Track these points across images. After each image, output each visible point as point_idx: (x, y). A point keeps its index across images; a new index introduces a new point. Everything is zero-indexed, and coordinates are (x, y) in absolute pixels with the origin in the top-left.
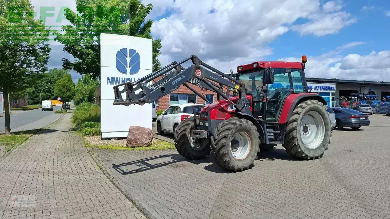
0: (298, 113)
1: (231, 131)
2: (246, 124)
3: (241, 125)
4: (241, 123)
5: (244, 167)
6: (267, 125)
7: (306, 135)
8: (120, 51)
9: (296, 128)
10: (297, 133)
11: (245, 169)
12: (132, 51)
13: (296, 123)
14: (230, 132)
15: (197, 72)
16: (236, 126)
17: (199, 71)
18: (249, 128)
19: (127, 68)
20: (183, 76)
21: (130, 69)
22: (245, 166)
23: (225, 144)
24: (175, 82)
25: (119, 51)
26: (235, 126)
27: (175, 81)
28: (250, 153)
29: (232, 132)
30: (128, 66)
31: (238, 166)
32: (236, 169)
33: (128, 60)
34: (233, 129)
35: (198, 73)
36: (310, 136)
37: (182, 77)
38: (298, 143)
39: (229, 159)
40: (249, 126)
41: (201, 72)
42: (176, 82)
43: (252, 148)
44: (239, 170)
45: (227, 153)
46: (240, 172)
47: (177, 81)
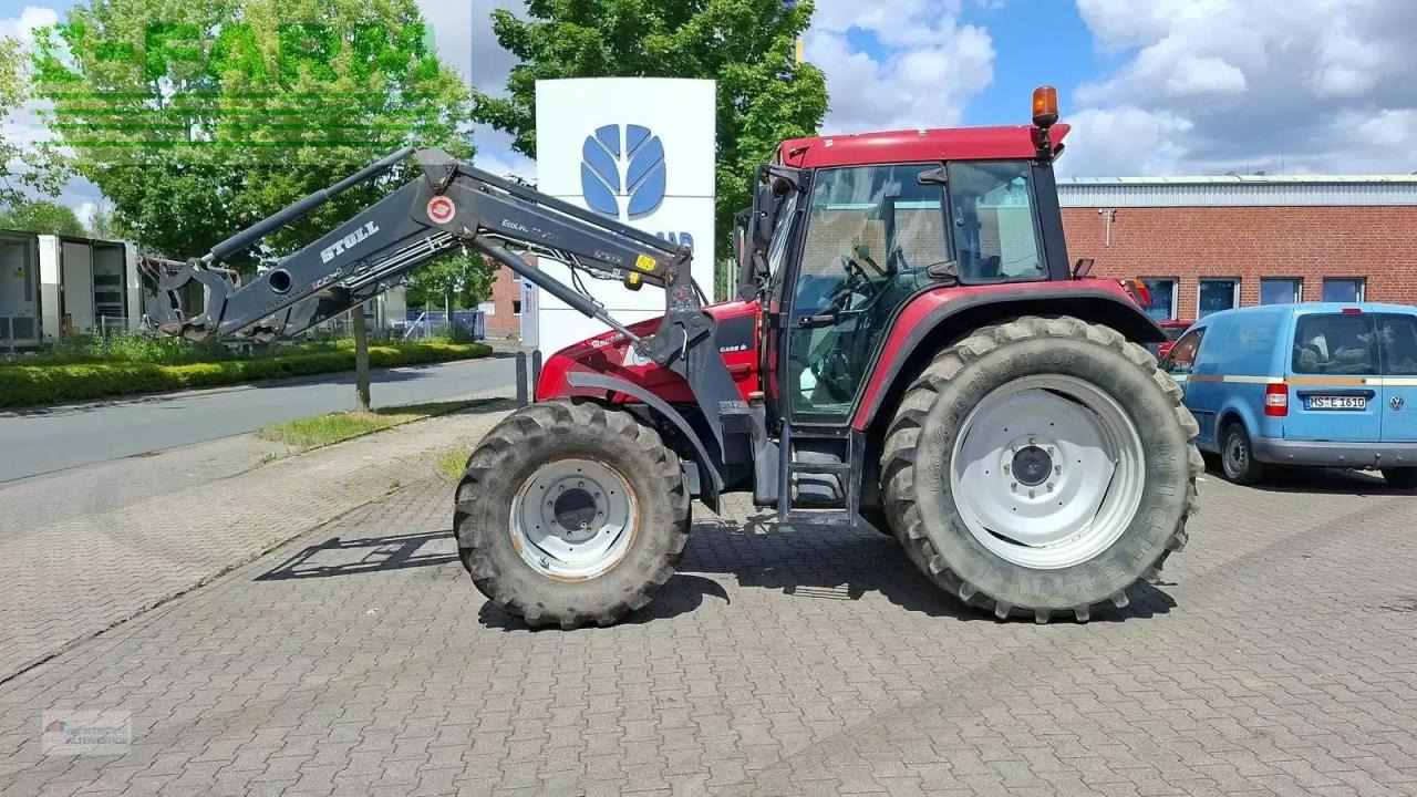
0: (927, 381)
1: (504, 455)
2: (593, 426)
3: (565, 431)
4: (564, 424)
5: (575, 614)
6: (800, 434)
7: (1032, 495)
8: (594, 136)
9: (906, 458)
10: (914, 478)
11: (587, 622)
12: (639, 134)
13: (913, 432)
14: (497, 459)
15: (434, 206)
16: (529, 436)
17: (446, 204)
18: (611, 443)
19: (617, 198)
20: (370, 225)
21: (629, 198)
22: (582, 608)
23: (467, 511)
24: (335, 251)
25: (590, 138)
26: (525, 433)
27: (333, 247)
28: (628, 556)
29: (508, 460)
30: (624, 190)
31: (540, 605)
32: (532, 613)
33: (623, 165)
34: (515, 445)
35: (442, 210)
36: (1060, 503)
37: (365, 231)
38: (920, 527)
39: (491, 574)
40: (611, 437)
41: (453, 206)
42: (340, 251)
43: (643, 534)
44: (549, 623)
45: (477, 544)
46: (556, 631)
47: (343, 246)
